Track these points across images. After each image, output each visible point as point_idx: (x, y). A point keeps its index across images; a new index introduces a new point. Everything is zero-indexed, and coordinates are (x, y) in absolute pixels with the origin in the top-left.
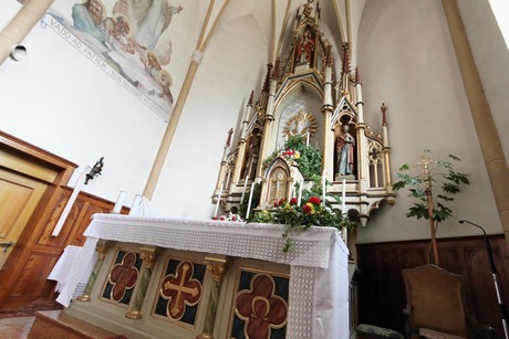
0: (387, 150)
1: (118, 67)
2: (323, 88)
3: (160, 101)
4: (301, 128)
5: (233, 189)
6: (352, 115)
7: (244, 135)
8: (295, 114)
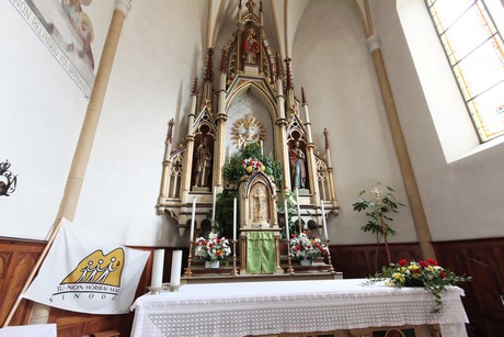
0: (331, 170)
2: (275, 99)
4: (252, 133)
5: (187, 198)
6: (302, 133)
7: (192, 132)
8: (242, 117)
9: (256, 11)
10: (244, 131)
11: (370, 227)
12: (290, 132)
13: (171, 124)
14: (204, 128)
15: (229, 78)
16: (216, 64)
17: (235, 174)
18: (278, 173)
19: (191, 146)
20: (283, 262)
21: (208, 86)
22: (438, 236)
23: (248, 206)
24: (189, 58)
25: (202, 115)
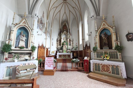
1: (48, 36)
5: (59, 47)
9: (66, 22)
11: (75, 49)
12: (69, 39)
13: (57, 39)
15: (62, 33)
16: (61, 31)
17: (63, 44)
20: (67, 52)
21: (60, 34)
22: (80, 50)
23: (64, 48)
24: (58, 30)
25: (60, 38)
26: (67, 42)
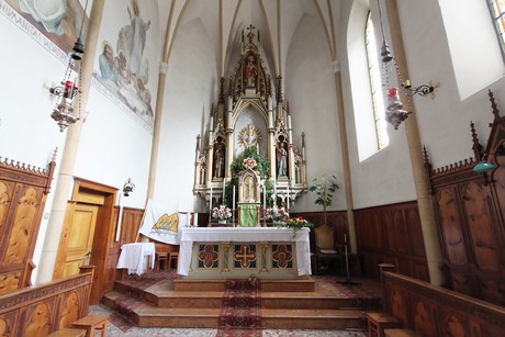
0: (304, 162)
1: (124, 99)
2: (267, 113)
3: (146, 117)
4: (252, 138)
5: (210, 185)
6: (285, 136)
7: (211, 143)
8: (246, 126)
9: (255, 41)
10: (246, 137)
12: (277, 136)
13: (198, 138)
14: (219, 139)
15: (234, 101)
16: (226, 91)
17: (237, 169)
18: (267, 166)
19: (211, 152)
20: (262, 222)
21: (221, 108)
24: (208, 86)
25: (217, 130)
26: (268, 155)
